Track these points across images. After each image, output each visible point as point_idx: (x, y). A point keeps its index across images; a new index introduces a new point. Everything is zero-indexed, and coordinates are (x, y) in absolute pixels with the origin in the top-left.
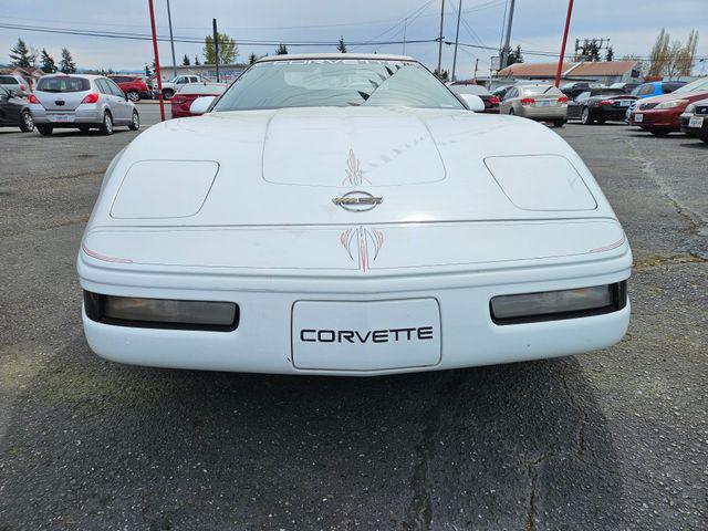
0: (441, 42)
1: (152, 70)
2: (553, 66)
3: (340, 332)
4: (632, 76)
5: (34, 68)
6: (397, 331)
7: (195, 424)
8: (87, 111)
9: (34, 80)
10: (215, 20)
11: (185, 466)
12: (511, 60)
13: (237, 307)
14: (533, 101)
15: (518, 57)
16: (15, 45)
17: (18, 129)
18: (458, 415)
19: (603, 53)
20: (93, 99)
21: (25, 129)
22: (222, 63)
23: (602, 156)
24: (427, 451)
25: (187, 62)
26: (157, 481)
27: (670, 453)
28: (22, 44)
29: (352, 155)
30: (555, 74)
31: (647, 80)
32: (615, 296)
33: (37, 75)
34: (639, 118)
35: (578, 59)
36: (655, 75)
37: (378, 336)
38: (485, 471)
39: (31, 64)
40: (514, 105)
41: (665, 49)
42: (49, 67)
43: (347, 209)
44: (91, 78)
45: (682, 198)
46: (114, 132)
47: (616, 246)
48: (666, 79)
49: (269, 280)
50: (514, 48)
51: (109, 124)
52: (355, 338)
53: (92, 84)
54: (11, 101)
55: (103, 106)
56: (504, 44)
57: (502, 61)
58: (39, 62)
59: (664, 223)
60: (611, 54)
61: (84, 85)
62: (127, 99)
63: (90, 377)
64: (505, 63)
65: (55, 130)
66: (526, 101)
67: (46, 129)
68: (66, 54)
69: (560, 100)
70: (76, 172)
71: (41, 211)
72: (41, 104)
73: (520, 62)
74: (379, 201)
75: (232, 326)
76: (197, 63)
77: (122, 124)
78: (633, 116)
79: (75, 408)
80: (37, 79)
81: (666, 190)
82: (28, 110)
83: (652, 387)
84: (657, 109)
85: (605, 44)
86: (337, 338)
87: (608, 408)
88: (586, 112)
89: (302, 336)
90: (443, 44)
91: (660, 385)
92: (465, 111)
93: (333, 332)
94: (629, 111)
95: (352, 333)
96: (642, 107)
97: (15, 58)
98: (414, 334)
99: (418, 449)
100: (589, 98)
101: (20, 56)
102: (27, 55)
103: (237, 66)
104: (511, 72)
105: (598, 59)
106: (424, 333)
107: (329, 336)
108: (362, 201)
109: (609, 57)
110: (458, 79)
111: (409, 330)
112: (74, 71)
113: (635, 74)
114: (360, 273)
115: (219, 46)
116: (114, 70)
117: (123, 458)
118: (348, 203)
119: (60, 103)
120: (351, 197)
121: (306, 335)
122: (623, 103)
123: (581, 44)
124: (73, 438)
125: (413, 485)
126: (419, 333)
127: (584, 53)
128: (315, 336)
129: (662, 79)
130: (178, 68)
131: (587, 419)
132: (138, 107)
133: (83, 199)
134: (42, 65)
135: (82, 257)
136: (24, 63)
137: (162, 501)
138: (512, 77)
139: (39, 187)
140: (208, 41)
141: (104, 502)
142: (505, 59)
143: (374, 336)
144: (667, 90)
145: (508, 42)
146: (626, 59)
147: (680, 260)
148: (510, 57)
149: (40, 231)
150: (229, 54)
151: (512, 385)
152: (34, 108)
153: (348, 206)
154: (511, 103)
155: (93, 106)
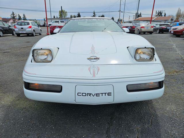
0: (120, 12)
1: (45, 19)
2: (150, 18)
3: (88, 94)
4: (171, 20)
5: (16, 19)
6: (102, 94)
7: (52, 115)
8: (29, 30)
9: (16, 22)
10: (61, 7)
11: (49, 126)
12: (139, 16)
13: (62, 86)
14: (144, 27)
15: (140, 15)
16: (12, 13)
17: (12, 35)
18: (119, 114)
19: (163, 14)
20: (30, 27)
21: (13, 35)
22: (63, 17)
23: (162, 42)
24: (111, 124)
25: (54, 17)
26: (41, 130)
27: (175, 126)
28: (13, 13)
29: (93, 46)
30: (150, 20)
31: (175, 21)
32: (160, 85)
33: (17, 21)
34: (172, 32)
35: (157, 16)
36: (177, 20)
37: (97, 95)
38: (125, 130)
39: (15, 18)
40: (139, 28)
41: (180, 13)
42: (20, 18)
43: (91, 61)
44: (30, 22)
45: (183, 54)
46: (36, 35)
47: (160, 71)
48: (180, 21)
49: (70, 80)
50: (139, 13)
51: (34, 34)
52: (91, 95)
53: (30, 23)
54: (10, 28)
55: (33, 29)
56: (137, 12)
57: (136, 16)
58: (17, 17)
59: (177, 61)
60: (165, 14)
61: (28, 24)
62: (39, 27)
63: (26, 101)
64: (137, 17)
65: (21, 35)
66: (142, 27)
67: (18, 35)
68: (24, 15)
69: (151, 27)
70: (26, 46)
71: (16, 57)
72: (17, 29)
73: (141, 17)
74: (99, 59)
75: (60, 91)
76: (57, 17)
77: (38, 33)
78: (171, 31)
79: (22, 110)
80: (17, 22)
81: (179, 52)
82: (14, 30)
83: (171, 107)
84: (177, 30)
85: (164, 12)
86: (87, 95)
87: (159, 113)
88: (158, 30)
89: (78, 95)
90: (121, 12)
91: (173, 107)
92: (124, 33)
93: (86, 93)
94: (170, 30)
95: (91, 94)
96: (173, 29)
97: (11, 16)
98: (107, 94)
99: (108, 123)
100: (159, 26)
101: (13, 16)
102: (14, 16)
103: (67, 18)
104: (138, 19)
105: (162, 16)
106: (109, 94)
107: (85, 94)
108: (95, 59)
109: (165, 15)
110: (125, 21)
111: (105, 93)
112: (26, 20)
113: (172, 20)
114: (93, 78)
115: (63, 13)
116: (36, 19)
117: (33, 124)
118: (91, 59)
119: (22, 28)
120: (92, 57)
121: (79, 94)
122: (168, 28)
123: (157, 12)
124: (21, 118)
125: (107, 133)
126: (108, 94)
127: (158, 14)
128: (81, 94)
129: (179, 21)
130: (52, 19)
131: (153, 116)
132: (42, 29)
133: (27, 54)
134: (18, 18)
135: (24, 73)
136: (14, 18)
137: (42, 136)
138: (139, 21)
139: (16, 50)
140: (60, 12)
141: (28, 135)
142: (137, 16)
143: (96, 95)
144: (180, 24)
145: (138, 11)
146: (169, 16)
147: (181, 72)
148: (138, 15)
149: (16, 62)
150: (65, 15)
151: (134, 106)
152: (15, 29)
153: (91, 60)
154: (138, 28)
155: (30, 29)
